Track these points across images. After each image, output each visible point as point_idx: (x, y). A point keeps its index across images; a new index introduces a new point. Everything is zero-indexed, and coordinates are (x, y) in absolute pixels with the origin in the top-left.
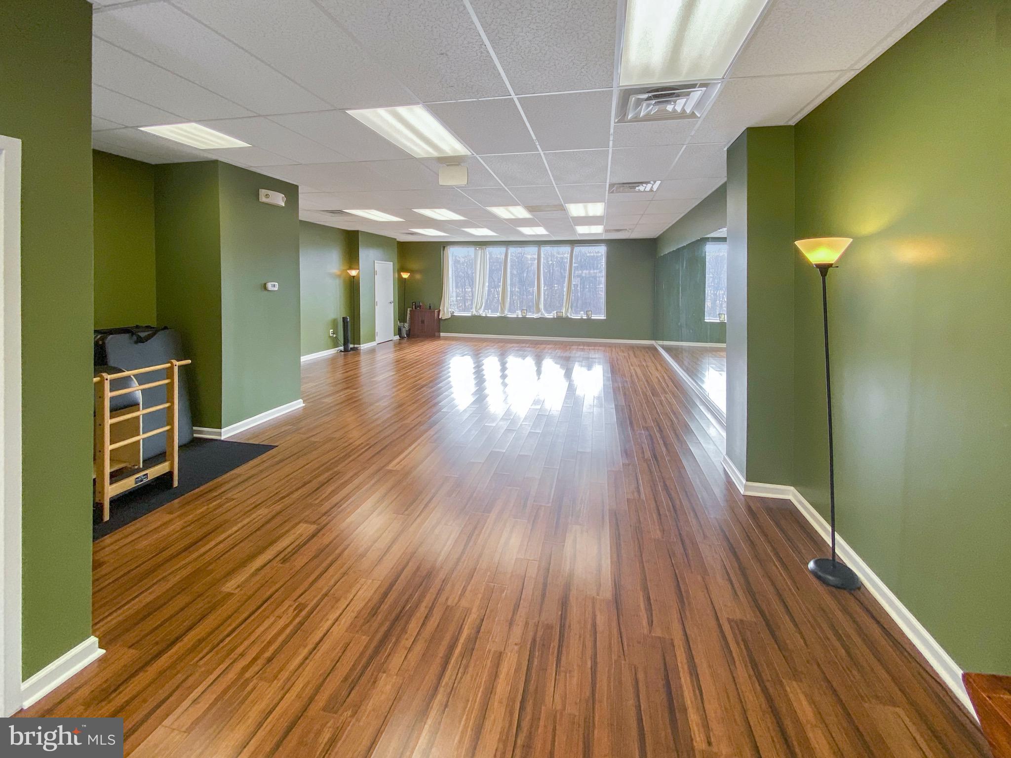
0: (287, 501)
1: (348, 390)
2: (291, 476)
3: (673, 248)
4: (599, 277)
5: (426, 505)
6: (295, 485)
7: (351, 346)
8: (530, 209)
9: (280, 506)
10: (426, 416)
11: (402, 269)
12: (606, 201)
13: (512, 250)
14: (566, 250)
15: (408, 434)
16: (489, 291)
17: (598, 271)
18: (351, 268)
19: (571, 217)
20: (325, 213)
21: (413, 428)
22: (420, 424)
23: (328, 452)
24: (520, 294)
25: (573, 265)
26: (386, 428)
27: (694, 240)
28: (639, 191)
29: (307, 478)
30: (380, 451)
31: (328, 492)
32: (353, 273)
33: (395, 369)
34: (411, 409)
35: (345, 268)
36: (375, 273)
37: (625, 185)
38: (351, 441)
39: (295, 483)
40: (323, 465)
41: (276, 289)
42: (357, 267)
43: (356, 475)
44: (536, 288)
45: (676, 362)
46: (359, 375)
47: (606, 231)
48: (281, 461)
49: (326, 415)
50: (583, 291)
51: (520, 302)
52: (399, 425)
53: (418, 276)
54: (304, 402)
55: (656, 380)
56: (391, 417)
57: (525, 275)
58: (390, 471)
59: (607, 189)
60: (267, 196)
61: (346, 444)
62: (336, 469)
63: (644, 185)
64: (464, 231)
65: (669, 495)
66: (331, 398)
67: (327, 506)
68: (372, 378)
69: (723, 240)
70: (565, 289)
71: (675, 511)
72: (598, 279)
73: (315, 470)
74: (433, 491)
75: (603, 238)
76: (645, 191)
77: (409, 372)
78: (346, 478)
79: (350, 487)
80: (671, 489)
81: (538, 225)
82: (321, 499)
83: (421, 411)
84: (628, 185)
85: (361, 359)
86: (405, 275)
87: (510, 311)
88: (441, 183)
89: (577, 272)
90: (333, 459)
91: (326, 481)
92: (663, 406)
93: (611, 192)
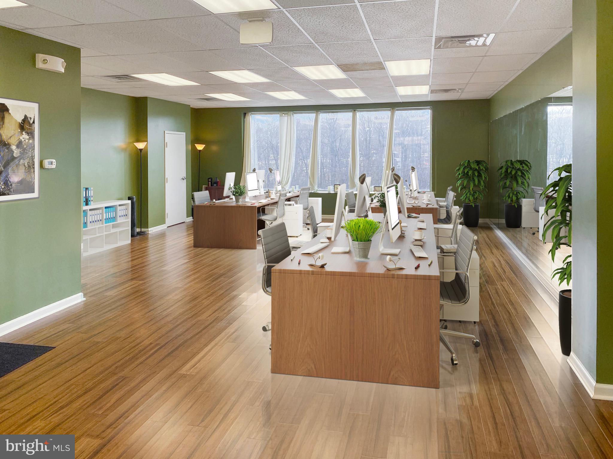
0: (68, 411)
1: (134, 281)
2: (71, 382)
3: (510, 110)
4: (424, 145)
5: (226, 415)
6: (76, 392)
7: (138, 230)
8: (344, 68)
9: (59, 417)
10: (224, 310)
11: (197, 140)
12: (432, 58)
13: (324, 116)
14: (384, 115)
15: (203, 332)
16: (296, 163)
17: (422, 137)
18: (138, 141)
19: (392, 77)
20: (109, 78)
21: (209, 325)
22: (217, 320)
23: (113, 354)
24: (332, 166)
25: (394, 131)
26: (178, 325)
27: (533, 101)
28: (471, 46)
29: (90, 384)
30: (172, 352)
31: (112, 401)
32: (141, 146)
33: (188, 257)
34: (206, 302)
35: (131, 141)
36: (165, 145)
37: (453, 39)
38: (138, 341)
39: (75, 390)
40: (107, 369)
41: (54, 166)
42: (145, 139)
43: (144, 381)
44: (350, 159)
45: (514, 243)
46: (146, 264)
47: (432, 92)
48: (59, 365)
49: (109, 311)
50: (405, 160)
51: (332, 176)
52: (193, 322)
53: (214, 148)
54: (85, 295)
55: (491, 265)
56: (185, 312)
57: (338, 144)
58: (184, 376)
59: (433, 44)
60: (45, 61)
61: (133, 345)
62: (121, 374)
63: (476, 39)
64: (266, 95)
65: (507, 400)
66: (116, 290)
67: (112, 417)
68: (161, 267)
69: (567, 100)
70: (384, 160)
71: (514, 419)
72: (422, 146)
73: (98, 375)
74: (233, 398)
75: (429, 99)
76: (476, 46)
77: (205, 259)
78: (133, 384)
79: (137, 395)
80: (509, 393)
81: (353, 87)
82: (105, 408)
83: (219, 304)
84: (457, 39)
85: (149, 244)
86: (200, 147)
87: (320, 186)
88: (242, 41)
89: (398, 139)
90: (118, 362)
91: (110, 387)
92: (499, 296)
93: (438, 47)
